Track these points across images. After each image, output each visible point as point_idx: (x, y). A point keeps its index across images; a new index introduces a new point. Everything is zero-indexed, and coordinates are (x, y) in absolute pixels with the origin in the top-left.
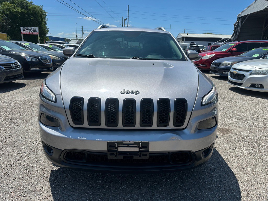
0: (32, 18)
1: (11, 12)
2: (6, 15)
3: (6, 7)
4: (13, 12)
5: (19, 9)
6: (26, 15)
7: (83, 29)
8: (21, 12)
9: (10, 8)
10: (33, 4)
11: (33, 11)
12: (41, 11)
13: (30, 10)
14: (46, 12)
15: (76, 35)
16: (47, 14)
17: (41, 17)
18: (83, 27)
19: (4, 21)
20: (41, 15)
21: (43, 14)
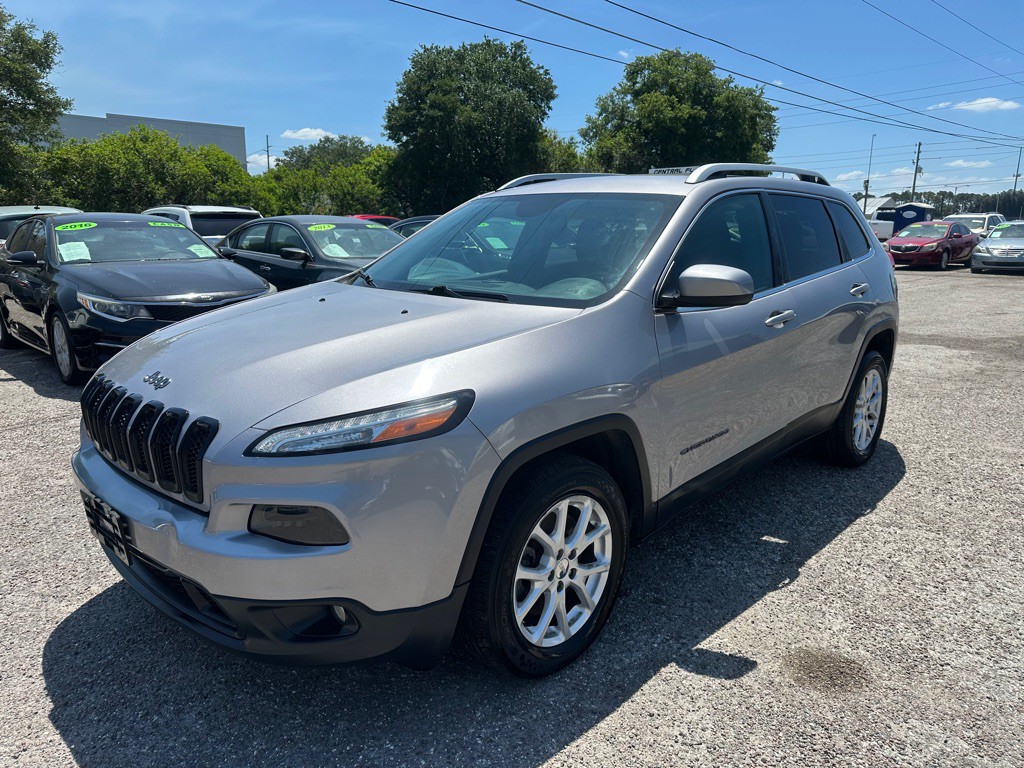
0: (719, 134)
1: (659, 123)
2: (646, 133)
3: (649, 109)
4: (664, 121)
5: (685, 110)
6: (703, 125)
7: (919, 152)
8: (691, 115)
9: (658, 111)
10: (732, 85)
11: (726, 109)
12: (756, 106)
13: (718, 106)
14: (773, 104)
15: (867, 181)
16: (773, 113)
17: (753, 124)
18: (920, 144)
19: (635, 152)
20: (753, 118)
21: (759, 116)
